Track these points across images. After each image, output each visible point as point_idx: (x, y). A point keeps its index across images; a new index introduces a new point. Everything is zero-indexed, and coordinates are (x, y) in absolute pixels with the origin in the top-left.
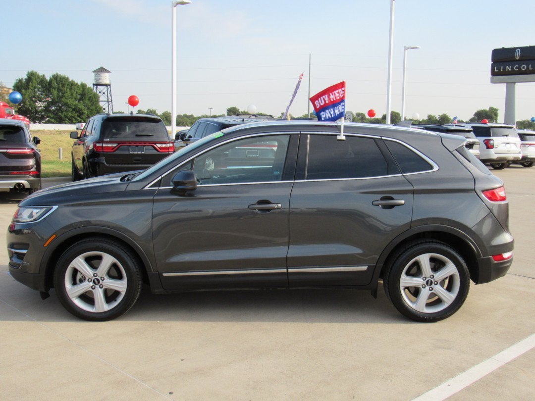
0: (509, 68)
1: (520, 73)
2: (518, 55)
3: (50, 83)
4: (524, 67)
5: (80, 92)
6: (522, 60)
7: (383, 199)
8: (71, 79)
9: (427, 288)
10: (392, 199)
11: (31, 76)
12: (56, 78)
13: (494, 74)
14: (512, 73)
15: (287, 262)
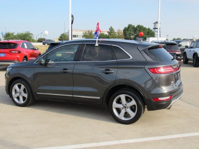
3: (136, 28)
5: (147, 31)
7: (106, 70)
8: (144, 27)
9: (124, 109)
10: (109, 70)
11: (130, 26)
12: (138, 26)
15: (72, 92)
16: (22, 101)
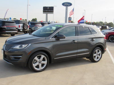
0: (46, 11)
1: (49, 12)
2: (48, 8)
4: (49, 11)
6: (49, 9)
10: (93, 39)
13: (43, 12)
14: (47, 12)
16: (41, 68)
